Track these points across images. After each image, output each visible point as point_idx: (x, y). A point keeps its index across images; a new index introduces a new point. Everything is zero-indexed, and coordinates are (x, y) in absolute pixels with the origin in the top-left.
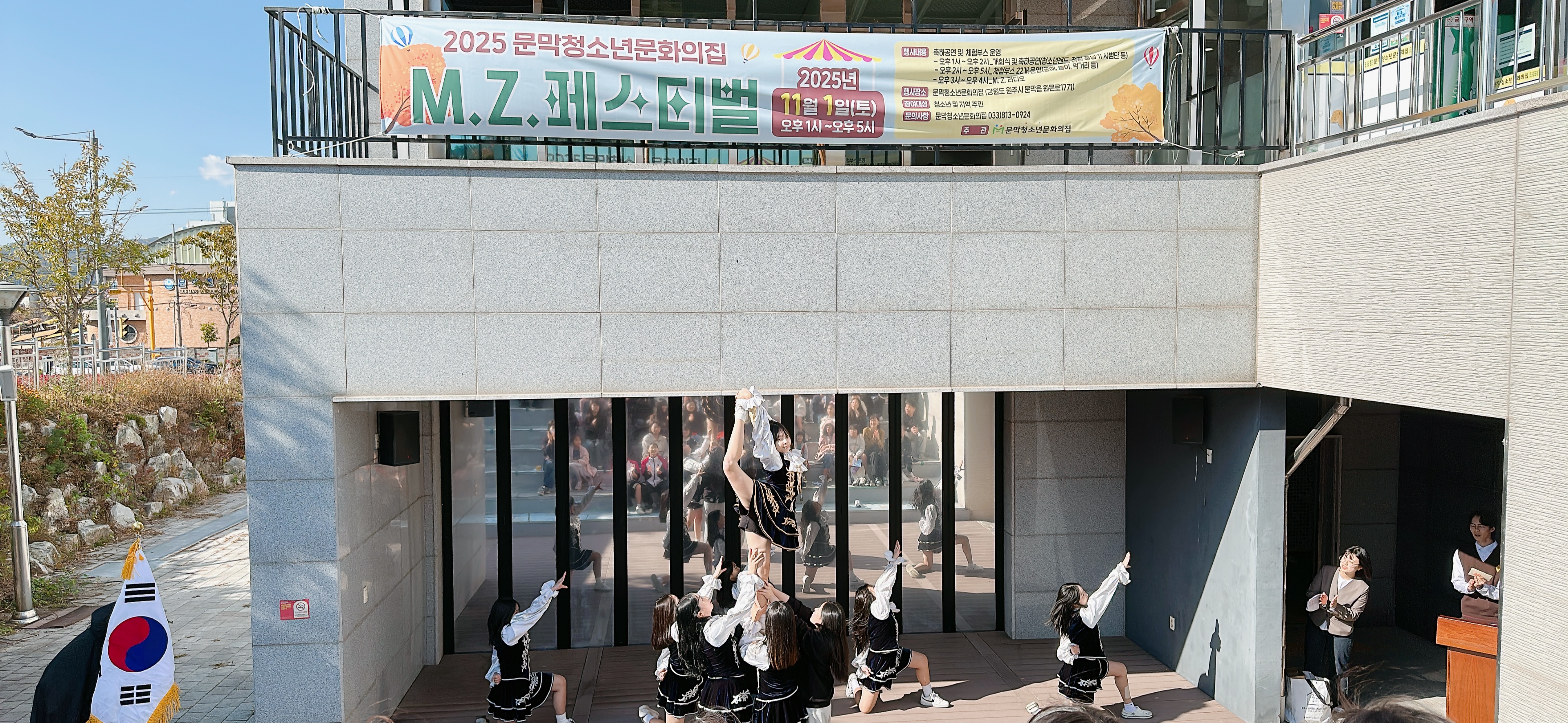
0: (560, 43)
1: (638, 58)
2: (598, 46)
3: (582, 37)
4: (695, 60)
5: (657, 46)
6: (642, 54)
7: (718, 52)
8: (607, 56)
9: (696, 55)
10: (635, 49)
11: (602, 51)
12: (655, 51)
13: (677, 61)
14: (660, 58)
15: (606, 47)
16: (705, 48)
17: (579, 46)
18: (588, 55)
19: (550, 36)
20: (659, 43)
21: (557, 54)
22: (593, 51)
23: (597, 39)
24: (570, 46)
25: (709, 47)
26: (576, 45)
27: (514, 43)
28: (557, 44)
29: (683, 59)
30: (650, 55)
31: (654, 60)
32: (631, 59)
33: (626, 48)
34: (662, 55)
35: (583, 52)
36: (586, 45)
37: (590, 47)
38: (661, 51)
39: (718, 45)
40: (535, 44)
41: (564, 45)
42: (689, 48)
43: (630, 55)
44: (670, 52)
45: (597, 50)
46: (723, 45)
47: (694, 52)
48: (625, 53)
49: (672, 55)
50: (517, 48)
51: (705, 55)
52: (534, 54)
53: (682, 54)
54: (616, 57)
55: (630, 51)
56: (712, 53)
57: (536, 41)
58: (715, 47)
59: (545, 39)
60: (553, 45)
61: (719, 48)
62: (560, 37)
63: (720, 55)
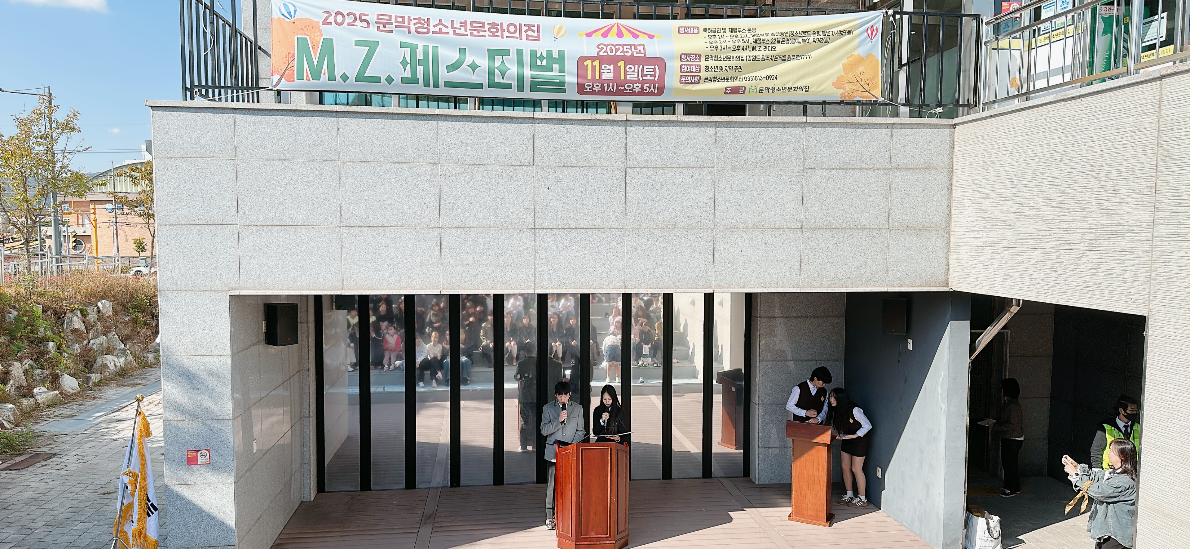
0: (412, 23)
1: (472, 35)
2: (441, 26)
3: (429, 19)
4: (517, 38)
5: (487, 27)
6: (475, 33)
7: (534, 31)
8: (448, 33)
9: (517, 34)
10: (470, 30)
11: (444, 30)
12: (485, 31)
13: (502, 37)
14: (489, 35)
15: (447, 27)
16: (524, 28)
17: (426, 25)
18: (433, 33)
19: (403, 18)
20: (488, 24)
21: (409, 32)
22: (437, 29)
23: (441, 20)
24: (419, 25)
25: (527, 28)
26: (424, 25)
27: (377, 23)
28: (409, 23)
29: (507, 37)
30: (481, 33)
31: (485, 36)
32: (467, 35)
33: (463, 29)
34: (491, 34)
35: (429, 30)
36: (432, 24)
37: (434, 26)
38: (490, 31)
39: (534, 26)
40: (392, 24)
41: (414, 24)
42: (512, 29)
43: (466, 33)
44: (497, 32)
45: (441, 29)
46: (538, 26)
47: (515, 32)
48: (462, 31)
49: (499, 34)
50: (379, 27)
51: (524, 34)
52: (391, 31)
53: (506, 34)
54: (454, 34)
55: (466, 30)
56: (530, 33)
57: (393, 21)
58: (532, 28)
59: (400, 20)
60: (406, 24)
61: (535, 29)
62: (412, 18)
63: (536, 34)
